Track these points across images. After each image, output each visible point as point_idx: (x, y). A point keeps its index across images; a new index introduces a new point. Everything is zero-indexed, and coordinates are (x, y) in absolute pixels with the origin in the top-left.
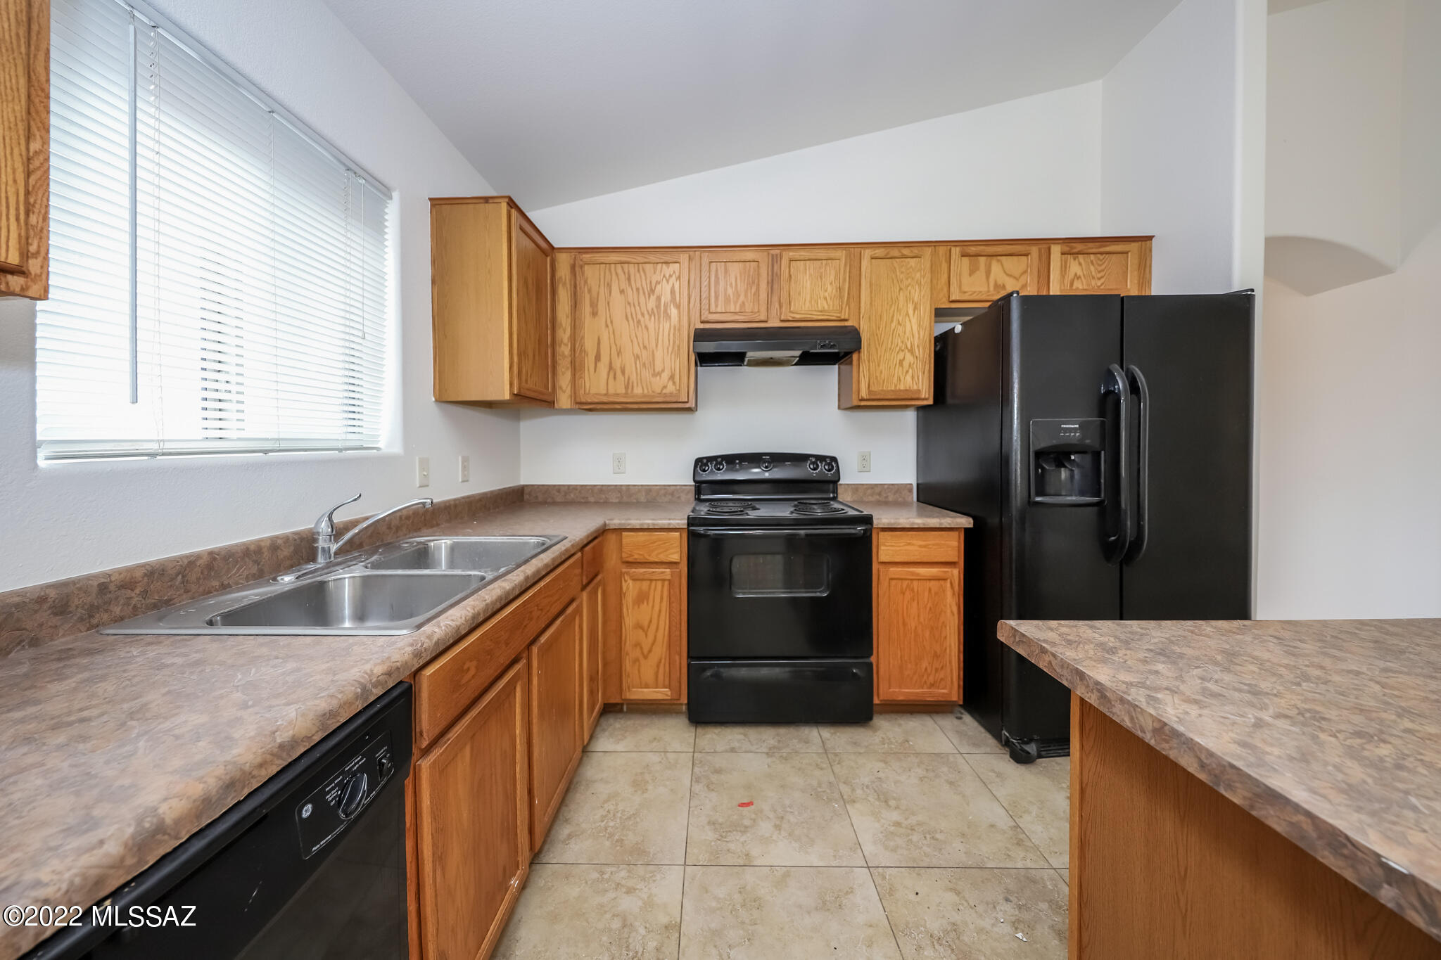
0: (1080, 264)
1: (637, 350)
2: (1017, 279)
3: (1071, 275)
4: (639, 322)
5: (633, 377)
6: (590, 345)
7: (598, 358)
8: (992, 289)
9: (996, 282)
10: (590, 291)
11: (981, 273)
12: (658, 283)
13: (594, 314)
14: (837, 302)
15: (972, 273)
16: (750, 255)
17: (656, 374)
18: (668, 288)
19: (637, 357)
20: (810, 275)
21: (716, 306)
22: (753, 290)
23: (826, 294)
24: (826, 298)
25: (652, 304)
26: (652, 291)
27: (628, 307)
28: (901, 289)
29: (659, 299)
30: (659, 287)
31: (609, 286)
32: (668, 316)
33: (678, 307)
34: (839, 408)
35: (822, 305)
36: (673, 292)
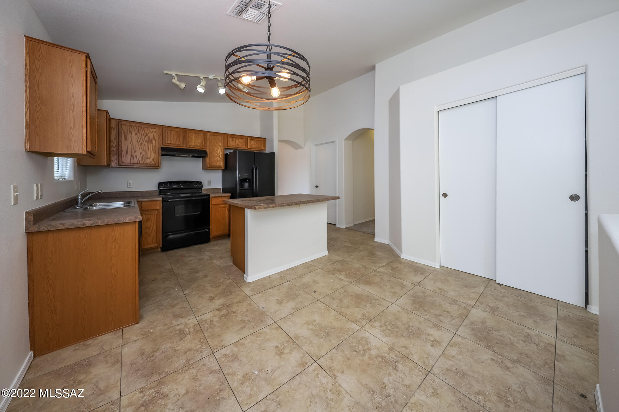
0: (253, 142)
1: (141, 151)
2: (241, 143)
3: (252, 144)
4: (142, 143)
5: (140, 159)
6: (124, 149)
7: (127, 152)
8: (236, 145)
9: (237, 144)
10: (124, 133)
11: (234, 141)
12: (148, 133)
13: (126, 139)
14: (201, 144)
15: (232, 141)
16: (178, 130)
17: (148, 158)
18: (152, 135)
19: (141, 153)
20: (194, 137)
21: (168, 141)
22: (179, 139)
23: (199, 142)
24: (198, 143)
25: (146, 138)
26: (147, 135)
27: (138, 139)
28: (217, 143)
29: (149, 138)
30: (149, 134)
31: (131, 132)
32: (152, 143)
33: (155, 140)
34: (202, 169)
35: (197, 144)
36: (153, 136)
